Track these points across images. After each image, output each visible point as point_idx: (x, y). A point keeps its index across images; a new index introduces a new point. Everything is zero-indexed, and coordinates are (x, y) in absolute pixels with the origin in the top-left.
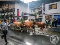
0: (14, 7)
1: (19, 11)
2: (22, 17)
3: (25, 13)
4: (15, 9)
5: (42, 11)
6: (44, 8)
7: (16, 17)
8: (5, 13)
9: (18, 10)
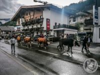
0: (42, 16)
1: (49, 22)
2: (55, 31)
3: (59, 24)
4: (43, 19)
5: (92, 19)
6: (97, 13)
7: (45, 31)
8: (28, 26)
9: (48, 20)
